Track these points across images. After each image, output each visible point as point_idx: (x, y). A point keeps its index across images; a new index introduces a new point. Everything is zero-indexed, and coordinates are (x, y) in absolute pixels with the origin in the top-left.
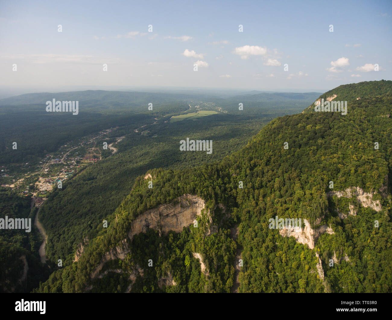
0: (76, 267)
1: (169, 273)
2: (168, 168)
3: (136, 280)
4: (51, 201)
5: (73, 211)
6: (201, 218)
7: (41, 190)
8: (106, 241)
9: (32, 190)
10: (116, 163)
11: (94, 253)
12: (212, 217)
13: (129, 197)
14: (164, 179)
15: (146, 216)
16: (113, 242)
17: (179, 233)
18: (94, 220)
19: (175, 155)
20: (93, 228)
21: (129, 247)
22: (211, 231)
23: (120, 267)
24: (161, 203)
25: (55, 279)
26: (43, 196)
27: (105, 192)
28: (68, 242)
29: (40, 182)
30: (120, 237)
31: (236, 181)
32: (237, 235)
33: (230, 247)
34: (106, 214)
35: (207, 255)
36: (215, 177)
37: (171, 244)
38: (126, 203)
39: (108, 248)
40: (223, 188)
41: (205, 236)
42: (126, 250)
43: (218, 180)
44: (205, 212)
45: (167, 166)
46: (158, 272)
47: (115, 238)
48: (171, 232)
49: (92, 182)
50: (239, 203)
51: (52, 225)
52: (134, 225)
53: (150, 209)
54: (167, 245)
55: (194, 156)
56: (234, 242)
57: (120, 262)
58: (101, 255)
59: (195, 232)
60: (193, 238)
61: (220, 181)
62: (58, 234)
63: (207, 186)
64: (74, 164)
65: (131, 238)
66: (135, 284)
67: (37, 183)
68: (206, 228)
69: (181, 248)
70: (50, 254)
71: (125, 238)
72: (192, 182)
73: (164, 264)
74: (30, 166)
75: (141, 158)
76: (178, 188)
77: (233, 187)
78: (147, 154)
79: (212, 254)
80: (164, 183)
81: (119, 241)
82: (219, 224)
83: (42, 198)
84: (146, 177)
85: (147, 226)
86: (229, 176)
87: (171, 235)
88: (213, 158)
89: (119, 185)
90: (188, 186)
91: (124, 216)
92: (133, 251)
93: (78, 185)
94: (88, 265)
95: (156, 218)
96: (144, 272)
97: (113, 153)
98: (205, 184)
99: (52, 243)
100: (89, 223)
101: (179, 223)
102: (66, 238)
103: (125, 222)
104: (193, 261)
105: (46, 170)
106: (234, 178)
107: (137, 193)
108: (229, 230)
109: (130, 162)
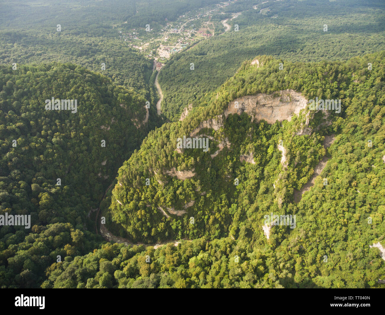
0: (181, 124)
1: (251, 153)
2: (278, 58)
3: (223, 149)
4: (168, 67)
5: (183, 80)
6: (297, 117)
7: (161, 56)
8: (205, 112)
9: (154, 55)
10: (226, 42)
11: (195, 119)
12: (310, 119)
13: (232, 78)
14: (272, 69)
15: (244, 100)
16: (211, 114)
17: (271, 125)
18: (198, 92)
19: (291, 44)
20: (197, 99)
21: (222, 122)
22: (303, 132)
23: (213, 136)
24: (261, 92)
25: (165, 129)
26: (162, 62)
27: (212, 70)
28: (177, 104)
29: (160, 49)
30: (217, 112)
31: (355, 89)
32: (330, 145)
33: (317, 152)
34: (209, 90)
35: (291, 151)
36: (331, 78)
37: (260, 131)
38: (228, 84)
39: (206, 118)
40: (335, 93)
41: (296, 134)
42: (220, 124)
43: (333, 82)
44: (304, 113)
45: (279, 55)
46: (242, 149)
47: (213, 112)
48: (263, 121)
49: (202, 58)
50: (348, 114)
51: (167, 88)
52: (232, 105)
53: (249, 95)
54: (256, 131)
55: (313, 49)
56: (323, 149)
57: (213, 132)
58: (199, 122)
59: (286, 128)
60: (282, 132)
61: (335, 84)
62: (171, 96)
63: (317, 87)
64: (189, 37)
65: (226, 115)
66: (221, 151)
67: (158, 49)
68: (299, 128)
69: (269, 137)
70: (164, 110)
71: (221, 114)
72: (301, 78)
73: (249, 145)
74: (154, 32)
75: (252, 41)
76: (283, 82)
77: (348, 94)
78: (260, 37)
79: (296, 152)
80: (270, 73)
81: (216, 115)
82: (314, 128)
83: (161, 63)
84: (253, 63)
85: (243, 110)
86: (348, 81)
87: (262, 124)
88: (338, 55)
89: (225, 65)
90: (295, 82)
91: (224, 96)
92: (225, 127)
93: (190, 57)
94: (189, 126)
95: (253, 104)
96: (231, 145)
97: (226, 30)
98: (315, 84)
99: (166, 102)
100: (195, 93)
101: (274, 116)
102: (176, 101)
103: (224, 101)
104: (276, 152)
105: (166, 38)
106: (354, 85)
107: (240, 77)
108: (323, 137)
109: (241, 43)
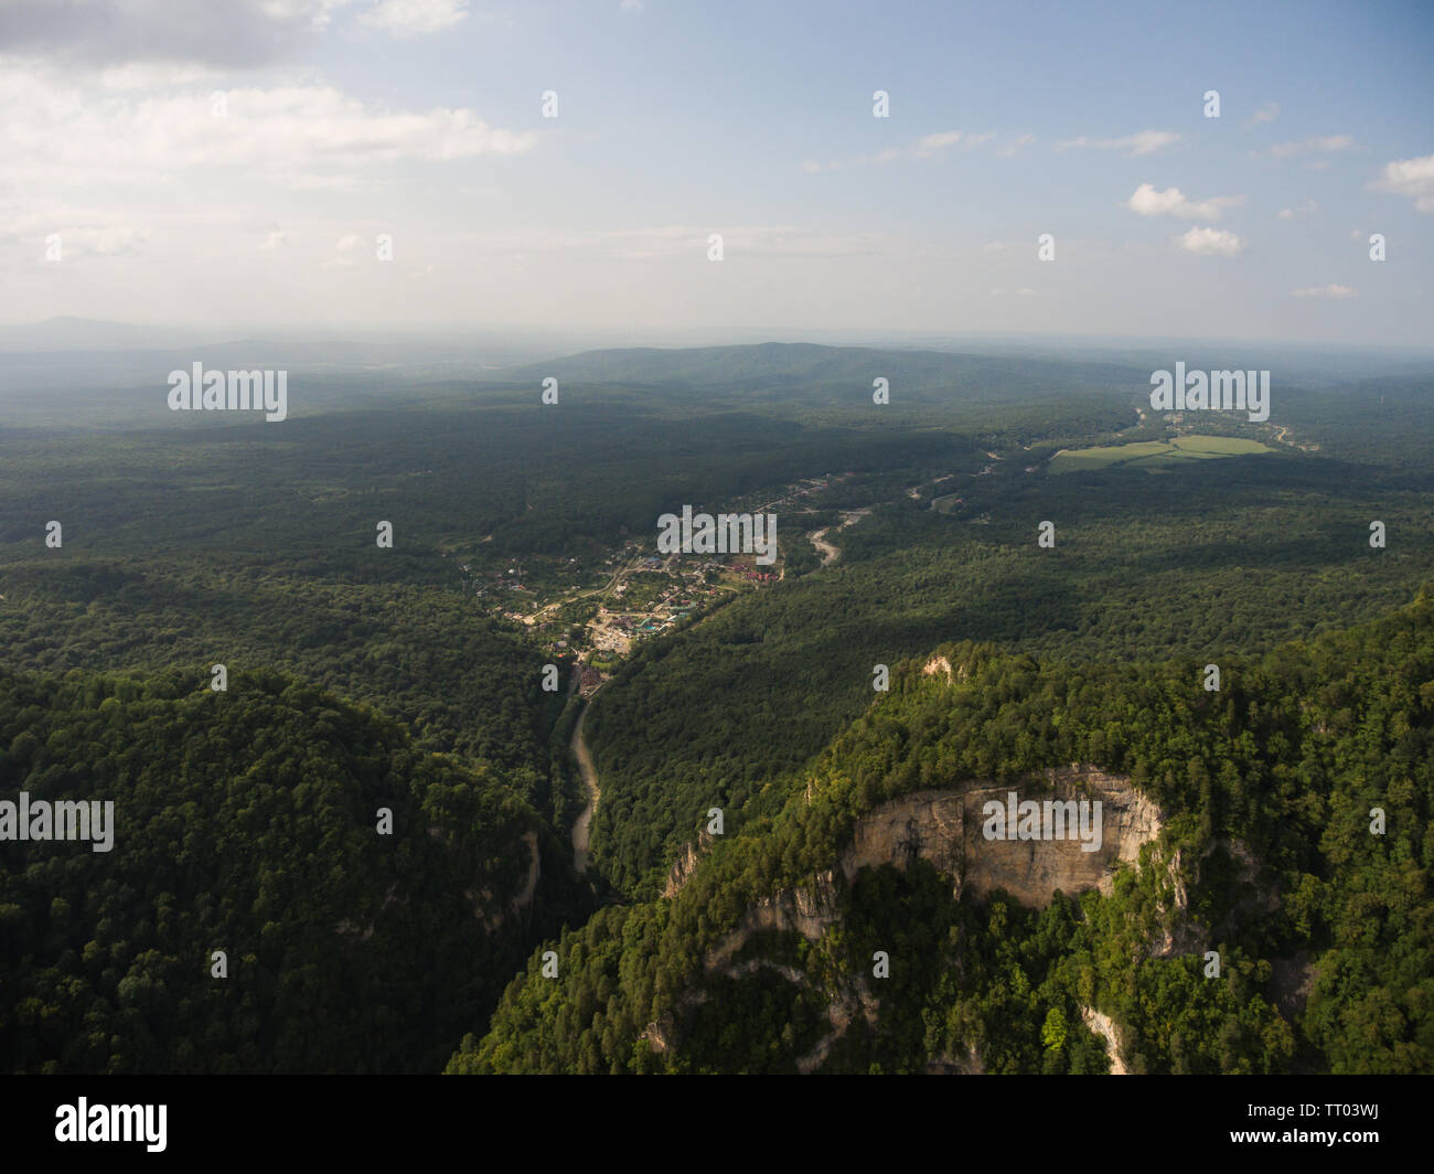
0: (667, 914)
1: (973, 1050)
2: (1016, 649)
3: (849, 1029)
4: (622, 686)
5: (679, 731)
6: (1135, 876)
7: (600, 647)
8: (764, 859)
9: (577, 642)
10: (828, 598)
11: (725, 888)
12: (1187, 886)
13: (860, 724)
14: (999, 688)
15: (913, 809)
16: (787, 867)
17: (1035, 912)
18: (736, 777)
19: (1052, 602)
20: (731, 804)
21: (837, 905)
22: (1174, 942)
23: (801, 965)
24: (973, 777)
25: (603, 933)
26: (602, 666)
27: (783, 694)
28: (654, 826)
29: (599, 622)
30: (811, 860)
31: (1326, 759)
32: (1303, 999)
33: (1259, 1040)
34: (778, 769)
35: (1142, 1034)
36: (1225, 719)
37: (995, 943)
38: (848, 747)
39: (769, 884)
40: (1255, 776)
41: (1145, 955)
42: (825, 911)
43: (1235, 734)
44: (1157, 857)
45: (1017, 639)
46: (930, 1030)
47: (795, 857)
48: (1000, 895)
49: (747, 652)
50: (1333, 858)
51: (616, 761)
52: (867, 831)
53: (929, 787)
54: (980, 940)
55: (1134, 617)
56: (1280, 1024)
57: (802, 946)
58: (743, 903)
59: (1100, 925)
60: (1089, 946)
61: (1245, 740)
62: (630, 793)
63: (1181, 752)
64: (698, 582)
65: (849, 873)
66: (839, 1042)
67: (591, 624)
68: (1153, 925)
69: (1037, 971)
70: (599, 850)
71: (829, 868)
72: (1115, 720)
73: (957, 1008)
74: (581, 568)
75: (917, 596)
76: (1052, 734)
77: (1308, 780)
78: (945, 581)
79: (1167, 1039)
80: (998, 704)
81: (807, 871)
82: (1214, 925)
83: (598, 671)
84: (931, 668)
85: (913, 847)
86: (1293, 728)
87: (999, 907)
88: (1226, 637)
89: (830, 677)
90: (1095, 734)
91: (834, 791)
92: (850, 922)
93: (704, 650)
94: (700, 920)
95: (949, 825)
96: (881, 1010)
97: (825, 562)
98: (1171, 742)
99: (610, 816)
100: (721, 783)
101: (1040, 871)
102: (649, 813)
103: (835, 813)
104: (1079, 1040)
105: (620, 588)
106: (1317, 744)
107: (890, 718)
108: (1263, 963)
109: (879, 602)
